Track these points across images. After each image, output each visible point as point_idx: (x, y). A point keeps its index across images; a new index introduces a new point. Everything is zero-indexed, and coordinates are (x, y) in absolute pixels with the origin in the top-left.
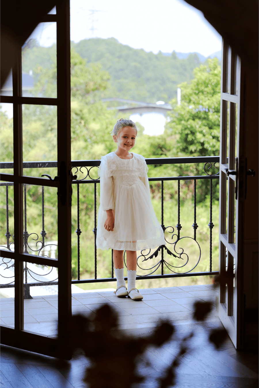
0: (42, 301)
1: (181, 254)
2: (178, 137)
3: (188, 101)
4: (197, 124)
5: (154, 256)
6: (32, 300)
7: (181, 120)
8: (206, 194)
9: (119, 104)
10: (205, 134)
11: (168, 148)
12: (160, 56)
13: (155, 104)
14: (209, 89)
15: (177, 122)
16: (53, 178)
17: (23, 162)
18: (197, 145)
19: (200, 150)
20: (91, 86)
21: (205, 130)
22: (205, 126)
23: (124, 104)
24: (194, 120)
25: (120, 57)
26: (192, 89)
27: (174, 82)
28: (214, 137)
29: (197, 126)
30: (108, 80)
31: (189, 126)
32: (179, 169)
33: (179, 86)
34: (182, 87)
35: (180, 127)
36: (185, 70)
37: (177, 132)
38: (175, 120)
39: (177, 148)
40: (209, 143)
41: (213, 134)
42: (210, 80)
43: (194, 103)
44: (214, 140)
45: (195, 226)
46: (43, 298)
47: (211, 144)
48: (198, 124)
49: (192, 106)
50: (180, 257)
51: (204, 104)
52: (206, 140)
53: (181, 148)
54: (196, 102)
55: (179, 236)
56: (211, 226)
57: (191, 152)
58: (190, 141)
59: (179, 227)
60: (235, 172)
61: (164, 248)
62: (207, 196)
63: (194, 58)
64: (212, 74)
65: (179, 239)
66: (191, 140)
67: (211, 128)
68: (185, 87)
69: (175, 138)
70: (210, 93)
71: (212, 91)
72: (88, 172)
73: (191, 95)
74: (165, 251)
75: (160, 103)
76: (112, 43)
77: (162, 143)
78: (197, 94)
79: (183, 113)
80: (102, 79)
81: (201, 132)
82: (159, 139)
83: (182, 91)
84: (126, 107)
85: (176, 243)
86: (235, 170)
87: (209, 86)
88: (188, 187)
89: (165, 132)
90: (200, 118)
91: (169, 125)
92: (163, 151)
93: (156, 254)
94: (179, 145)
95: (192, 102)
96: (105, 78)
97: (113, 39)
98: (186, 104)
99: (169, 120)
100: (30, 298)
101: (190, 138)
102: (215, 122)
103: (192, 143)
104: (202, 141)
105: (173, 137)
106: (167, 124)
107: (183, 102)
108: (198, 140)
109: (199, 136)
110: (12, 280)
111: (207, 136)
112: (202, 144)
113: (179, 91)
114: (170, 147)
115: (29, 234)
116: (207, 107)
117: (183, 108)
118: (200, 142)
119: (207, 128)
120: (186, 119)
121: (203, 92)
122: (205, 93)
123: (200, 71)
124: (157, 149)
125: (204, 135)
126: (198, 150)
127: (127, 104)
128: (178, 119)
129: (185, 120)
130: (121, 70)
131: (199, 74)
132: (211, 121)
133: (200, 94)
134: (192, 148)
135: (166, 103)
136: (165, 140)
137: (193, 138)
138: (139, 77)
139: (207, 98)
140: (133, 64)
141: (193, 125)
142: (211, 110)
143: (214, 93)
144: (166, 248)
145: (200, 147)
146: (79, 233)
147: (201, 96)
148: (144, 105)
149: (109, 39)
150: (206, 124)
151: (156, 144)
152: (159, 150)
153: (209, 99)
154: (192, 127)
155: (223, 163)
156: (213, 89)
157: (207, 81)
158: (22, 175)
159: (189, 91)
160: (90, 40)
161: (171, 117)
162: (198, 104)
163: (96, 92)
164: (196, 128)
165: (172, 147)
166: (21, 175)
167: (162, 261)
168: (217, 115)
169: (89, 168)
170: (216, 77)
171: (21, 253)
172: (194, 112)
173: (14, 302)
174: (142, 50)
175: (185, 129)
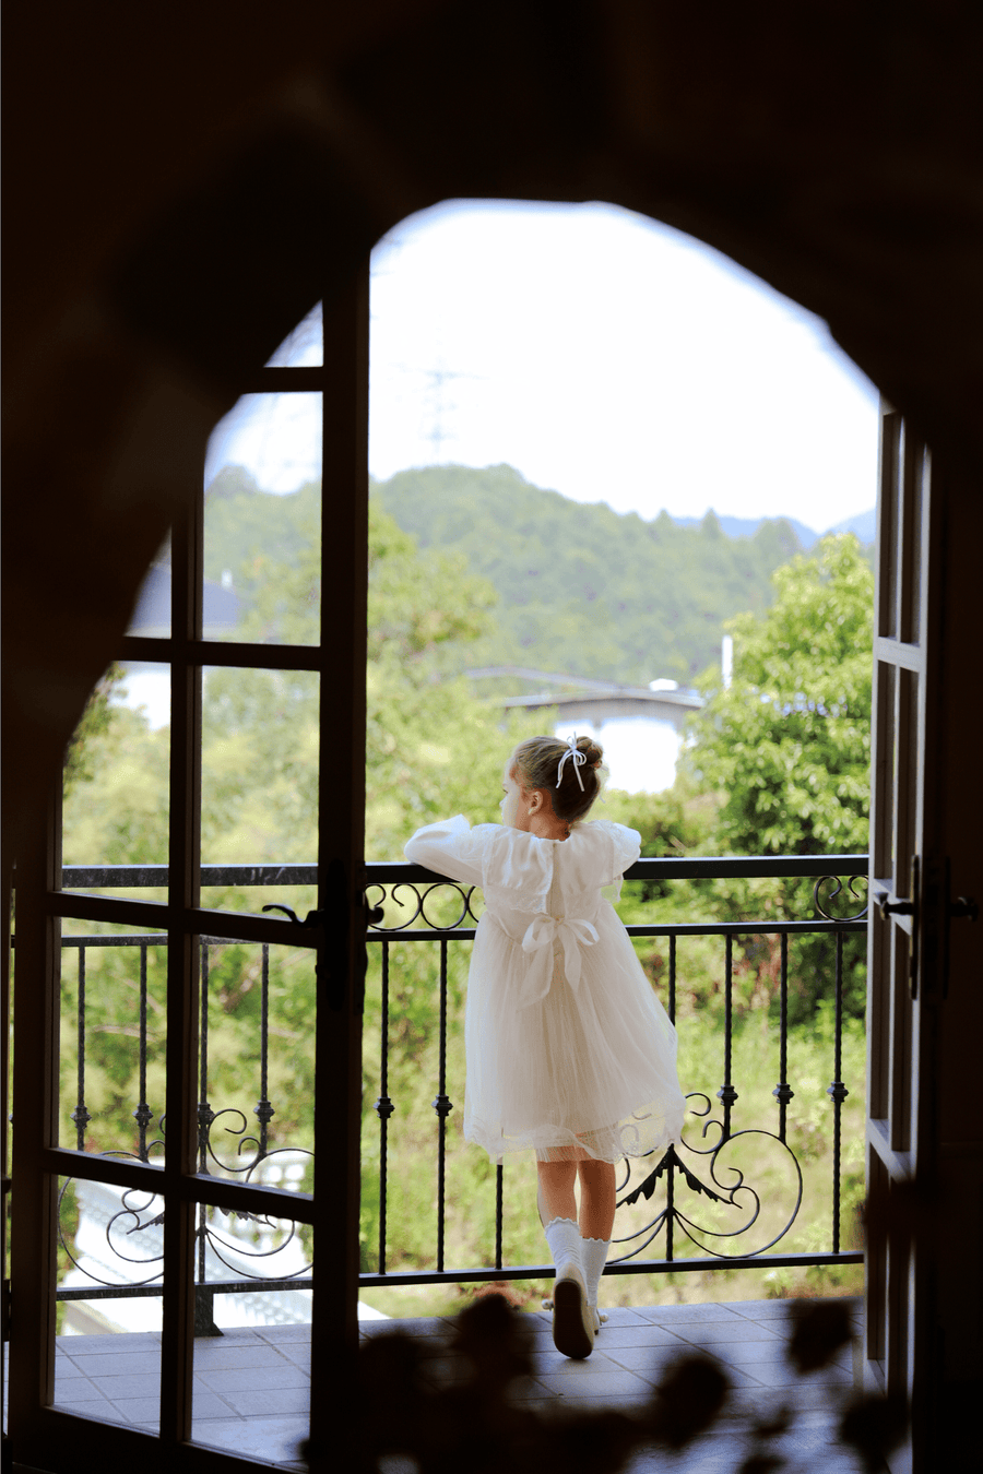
0: (256, 1343)
1: (734, 1189)
2: (723, 797)
3: (757, 677)
4: (787, 757)
5: (642, 1194)
6: (221, 1342)
7: (733, 742)
8: (820, 995)
9: (524, 686)
10: (815, 790)
11: (689, 836)
12: (663, 529)
13: (647, 688)
14: (826, 639)
15: (722, 746)
16: (302, 917)
17: (202, 866)
18: (790, 826)
19: (798, 842)
20: (433, 626)
21: (817, 775)
22: (816, 762)
23: (539, 689)
24: (777, 740)
25: (527, 530)
26: (770, 637)
27: (712, 617)
28: (845, 802)
29: (790, 765)
30: (490, 605)
31: (761, 764)
32: (726, 908)
33: (728, 624)
34: (738, 629)
35: (729, 765)
36: (749, 575)
37: (722, 780)
38: (712, 740)
39: (720, 837)
40: (828, 822)
41: (842, 791)
42: (829, 609)
43: (777, 684)
44: (847, 812)
45: (785, 1095)
46: (258, 1334)
47: (837, 825)
48: (791, 754)
49: (770, 696)
50: (731, 1198)
51: (814, 689)
52: (820, 810)
53: (734, 834)
54: (782, 682)
55: (726, 1128)
56: (839, 1093)
57: (769, 851)
58: (763, 813)
59: (729, 1097)
60: (910, 904)
61: (676, 1169)
62: (821, 1003)
63: (780, 536)
64: (838, 588)
65: (726, 1136)
66: (767, 807)
67: (834, 771)
68: (748, 632)
69: (715, 803)
70: (833, 653)
71: (837, 646)
72: (421, 902)
73: (767, 655)
74: (680, 1179)
75: (662, 685)
76: (501, 484)
77: (671, 819)
78: (786, 655)
79: (738, 718)
80: (470, 603)
81: (801, 784)
82: (659, 804)
83: (736, 645)
84: (546, 697)
85: (717, 1150)
86: (911, 900)
87: (828, 626)
88: (758, 970)
89: (680, 782)
90: (797, 737)
91: (692, 757)
92: (671, 845)
93: (648, 1188)
94: (727, 825)
95: (770, 681)
96: (480, 599)
97: (505, 468)
98: (752, 689)
99: (692, 742)
100: (215, 1333)
101: (765, 802)
102: (849, 750)
103: (771, 819)
104: (804, 814)
105: (707, 798)
106: (684, 754)
107: (743, 681)
108: (792, 812)
109: (795, 797)
110: (154, 1272)
111: (822, 796)
112: (807, 824)
113: (727, 645)
114: (695, 832)
115: (215, 1113)
116: (822, 700)
117: (740, 700)
118: (797, 818)
119: (822, 770)
120: (751, 737)
121: (806, 648)
122: (814, 651)
123: (797, 576)
124: (652, 841)
125: (813, 795)
126: (792, 842)
127: (551, 686)
128: (723, 738)
129: (746, 742)
130: (533, 573)
131: (792, 588)
132: (834, 746)
133: (798, 654)
134: (773, 836)
135: (683, 686)
136: (677, 807)
137: (777, 803)
138: (592, 596)
139: (820, 670)
140: (571, 553)
141: (776, 760)
142: (835, 709)
143: (845, 651)
144: (683, 1169)
145: (799, 835)
146: (385, 1109)
147: (801, 662)
148: (608, 691)
149: (491, 468)
150: (818, 757)
151: (650, 822)
152: (659, 841)
153: (826, 674)
154: (770, 765)
155: (882, 874)
156: (842, 639)
157: (821, 612)
158: (199, 906)
159: (758, 644)
160: (428, 472)
161: (700, 732)
162: (791, 688)
163: (446, 646)
164: (785, 768)
165: (702, 832)
166: (192, 906)
167: (670, 1214)
168: (855, 726)
169: (422, 887)
170: (851, 599)
171: (189, 1173)
172: (778, 715)
173: (159, 1347)
174: (603, 508)
175: (750, 772)
